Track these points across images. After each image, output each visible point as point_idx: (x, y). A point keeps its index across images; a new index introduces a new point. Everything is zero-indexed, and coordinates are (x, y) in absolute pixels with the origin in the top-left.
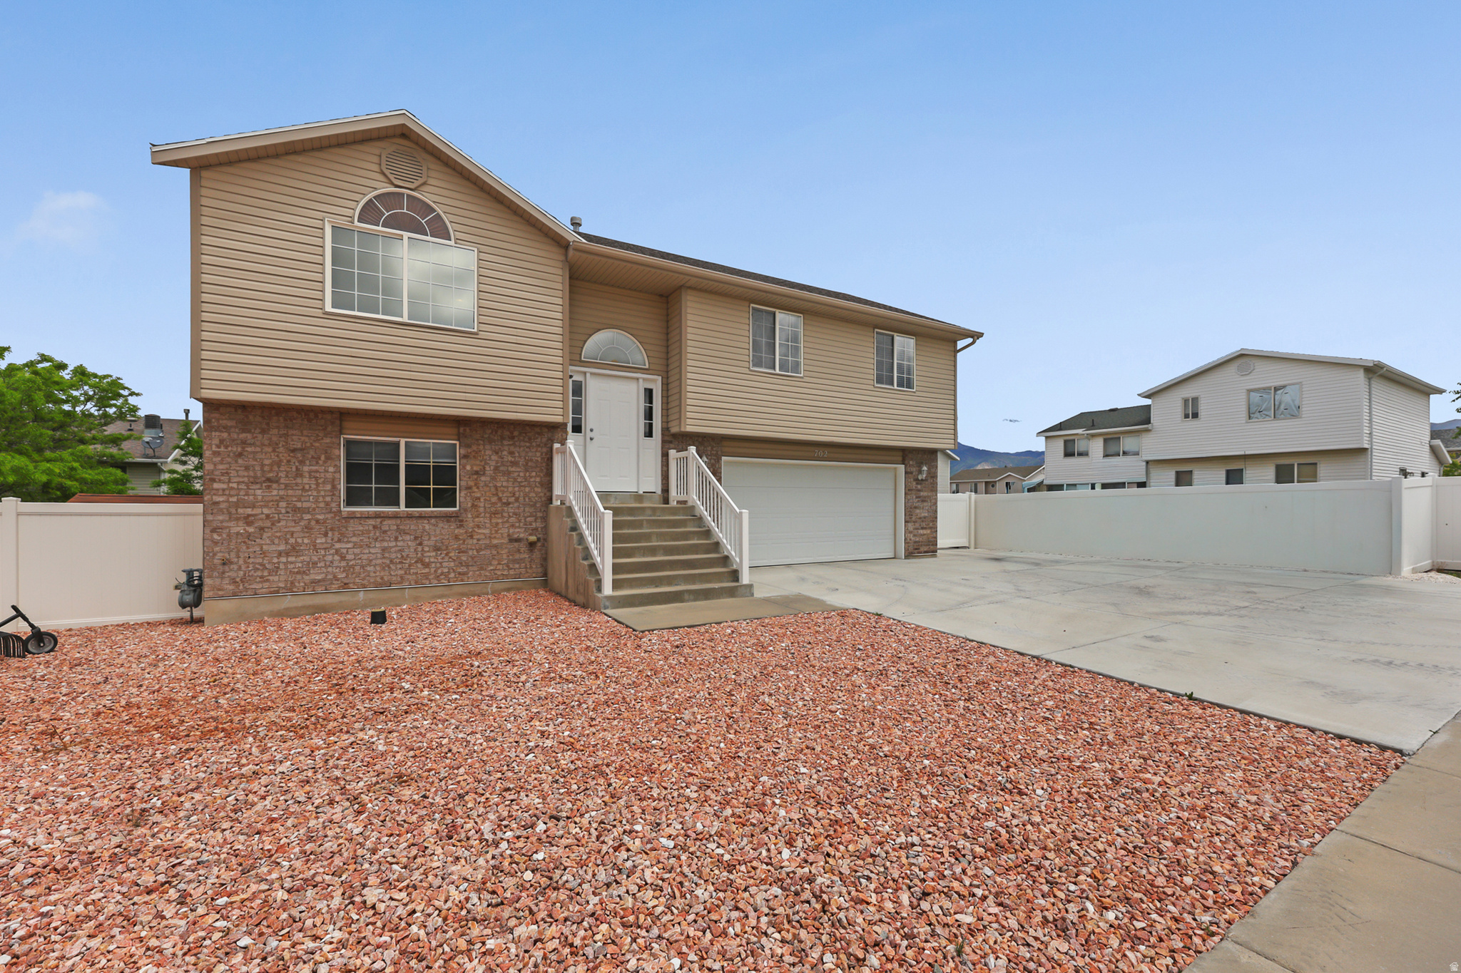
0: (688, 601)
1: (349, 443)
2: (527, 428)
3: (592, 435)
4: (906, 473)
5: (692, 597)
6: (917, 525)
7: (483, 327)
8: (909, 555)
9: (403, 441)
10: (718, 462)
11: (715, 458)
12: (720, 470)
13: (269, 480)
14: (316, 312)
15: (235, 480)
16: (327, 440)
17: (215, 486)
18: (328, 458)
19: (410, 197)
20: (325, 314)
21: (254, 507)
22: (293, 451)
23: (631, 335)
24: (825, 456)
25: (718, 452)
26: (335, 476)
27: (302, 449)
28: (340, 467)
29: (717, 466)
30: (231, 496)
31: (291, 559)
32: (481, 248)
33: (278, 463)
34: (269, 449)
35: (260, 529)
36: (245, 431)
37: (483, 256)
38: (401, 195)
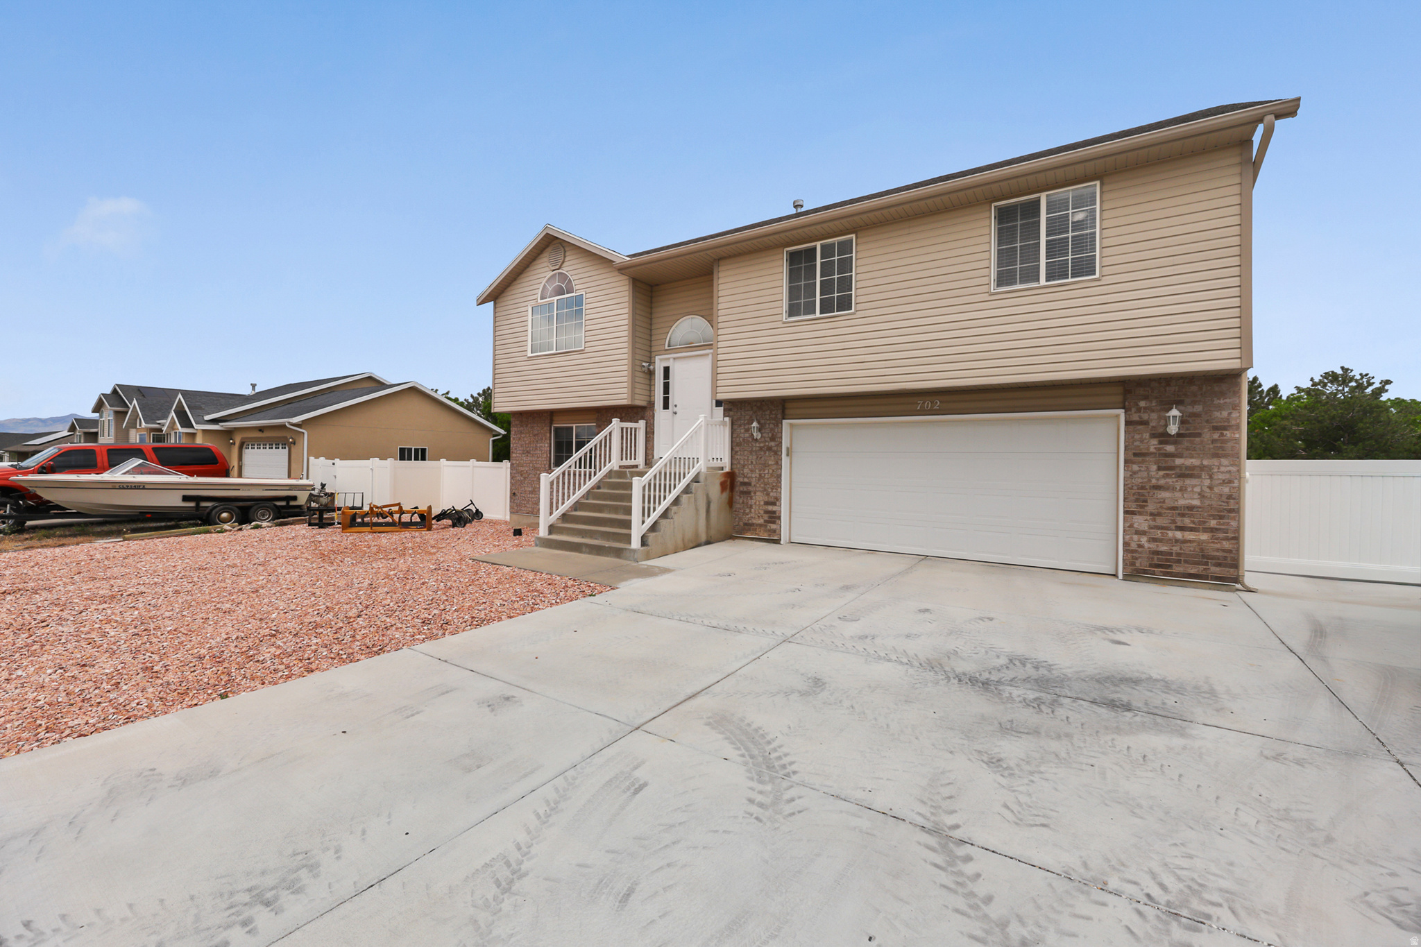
0: (584, 553)
1: (557, 429)
2: (629, 410)
3: (675, 410)
4: (1127, 423)
5: (587, 550)
6: (1160, 521)
7: (588, 344)
8: (1134, 574)
9: (574, 426)
10: (777, 426)
11: (774, 422)
12: (779, 435)
13: (527, 452)
14: (525, 358)
15: (518, 452)
16: (545, 428)
17: (513, 455)
18: (546, 439)
19: (559, 273)
20: (528, 358)
21: (523, 466)
22: (535, 436)
23: (701, 316)
24: (935, 408)
25: (776, 417)
26: (548, 449)
27: (537, 434)
28: (551, 444)
29: (776, 430)
30: (517, 460)
31: (533, 496)
32: (588, 290)
33: (530, 443)
34: (528, 435)
35: (525, 478)
36: (522, 426)
37: (588, 296)
38: (556, 274)
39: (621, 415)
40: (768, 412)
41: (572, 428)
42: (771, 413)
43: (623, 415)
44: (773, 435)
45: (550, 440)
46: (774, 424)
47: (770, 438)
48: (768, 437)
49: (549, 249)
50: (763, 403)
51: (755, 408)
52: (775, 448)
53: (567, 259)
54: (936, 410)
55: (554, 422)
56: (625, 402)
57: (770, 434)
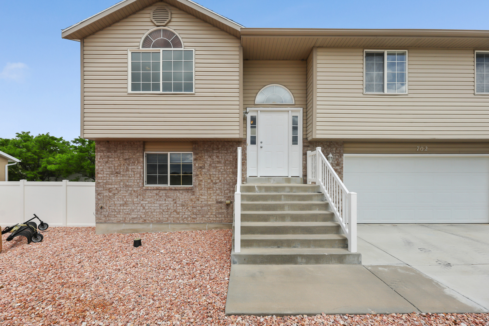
1: (148, 155)
2: (226, 143)
3: (262, 145)
9: (169, 153)
10: (341, 157)
11: (338, 155)
12: (341, 163)
13: (117, 173)
14: (125, 94)
15: (105, 173)
16: (138, 154)
17: (99, 176)
18: (138, 162)
19: (164, 30)
20: (128, 94)
21: (112, 185)
22: (126, 160)
23: (284, 86)
24: (425, 150)
25: (340, 152)
26: (142, 170)
27: (129, 159)
28: (143, 166)
29: (340, 160)
30: (104, 180)
31: (125, 208)
32: (197, 48)
33: (120, 165)
34: (117, 159)
35: (114, 194)
36: (109, 152)
37: (197, 53)
38: (160, 30)
39: (218, 146)
40: (334, 149)
41: (167, 154)
42: (336, 149)
43: (220, 146)
44: (338, 162)
45: (143, 163)
46: (338, 156)
47: (336, 164)
48: (335, 163)
49: (154, 8)
50: (332, 143)
51: (326, 146)
52: (340, 170)
53: (173, 20)
54: (426, 151)
55: (146, 150)
56: (237, 136)
57: (336, 162)
